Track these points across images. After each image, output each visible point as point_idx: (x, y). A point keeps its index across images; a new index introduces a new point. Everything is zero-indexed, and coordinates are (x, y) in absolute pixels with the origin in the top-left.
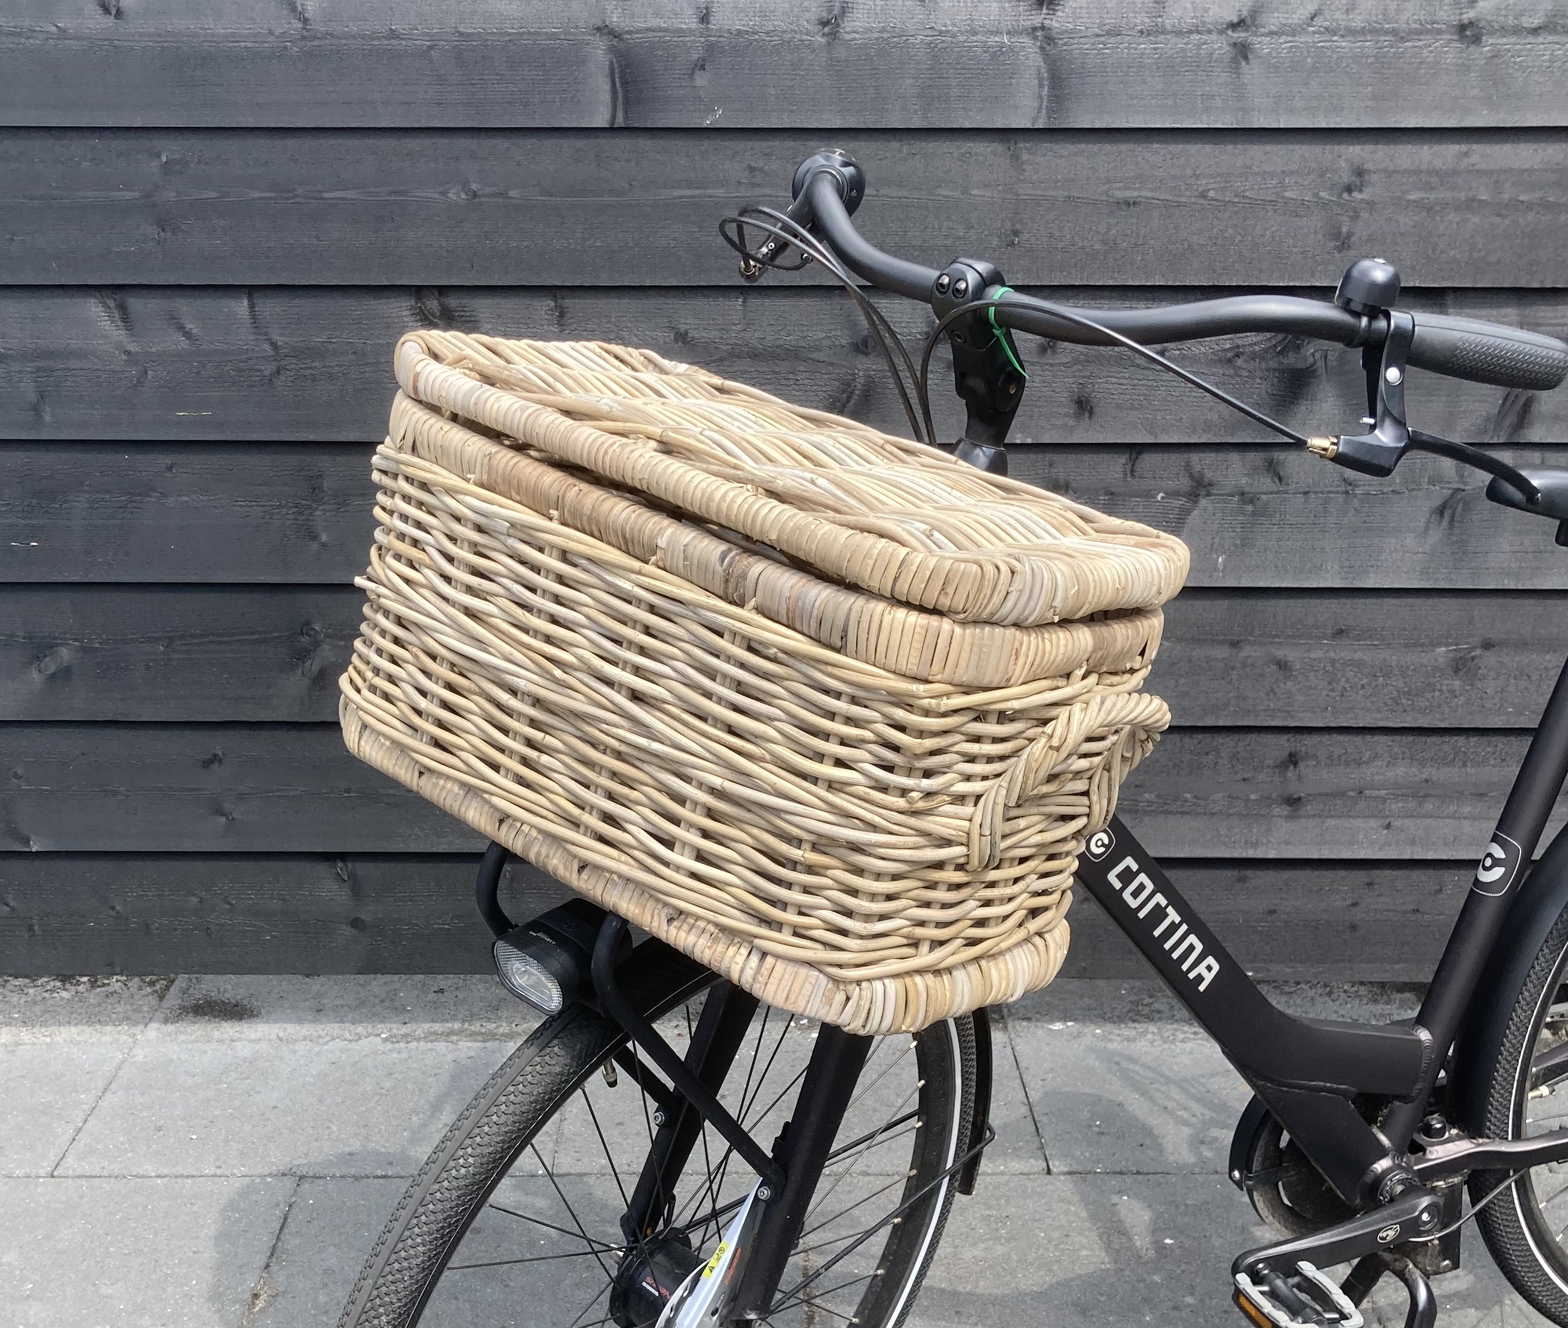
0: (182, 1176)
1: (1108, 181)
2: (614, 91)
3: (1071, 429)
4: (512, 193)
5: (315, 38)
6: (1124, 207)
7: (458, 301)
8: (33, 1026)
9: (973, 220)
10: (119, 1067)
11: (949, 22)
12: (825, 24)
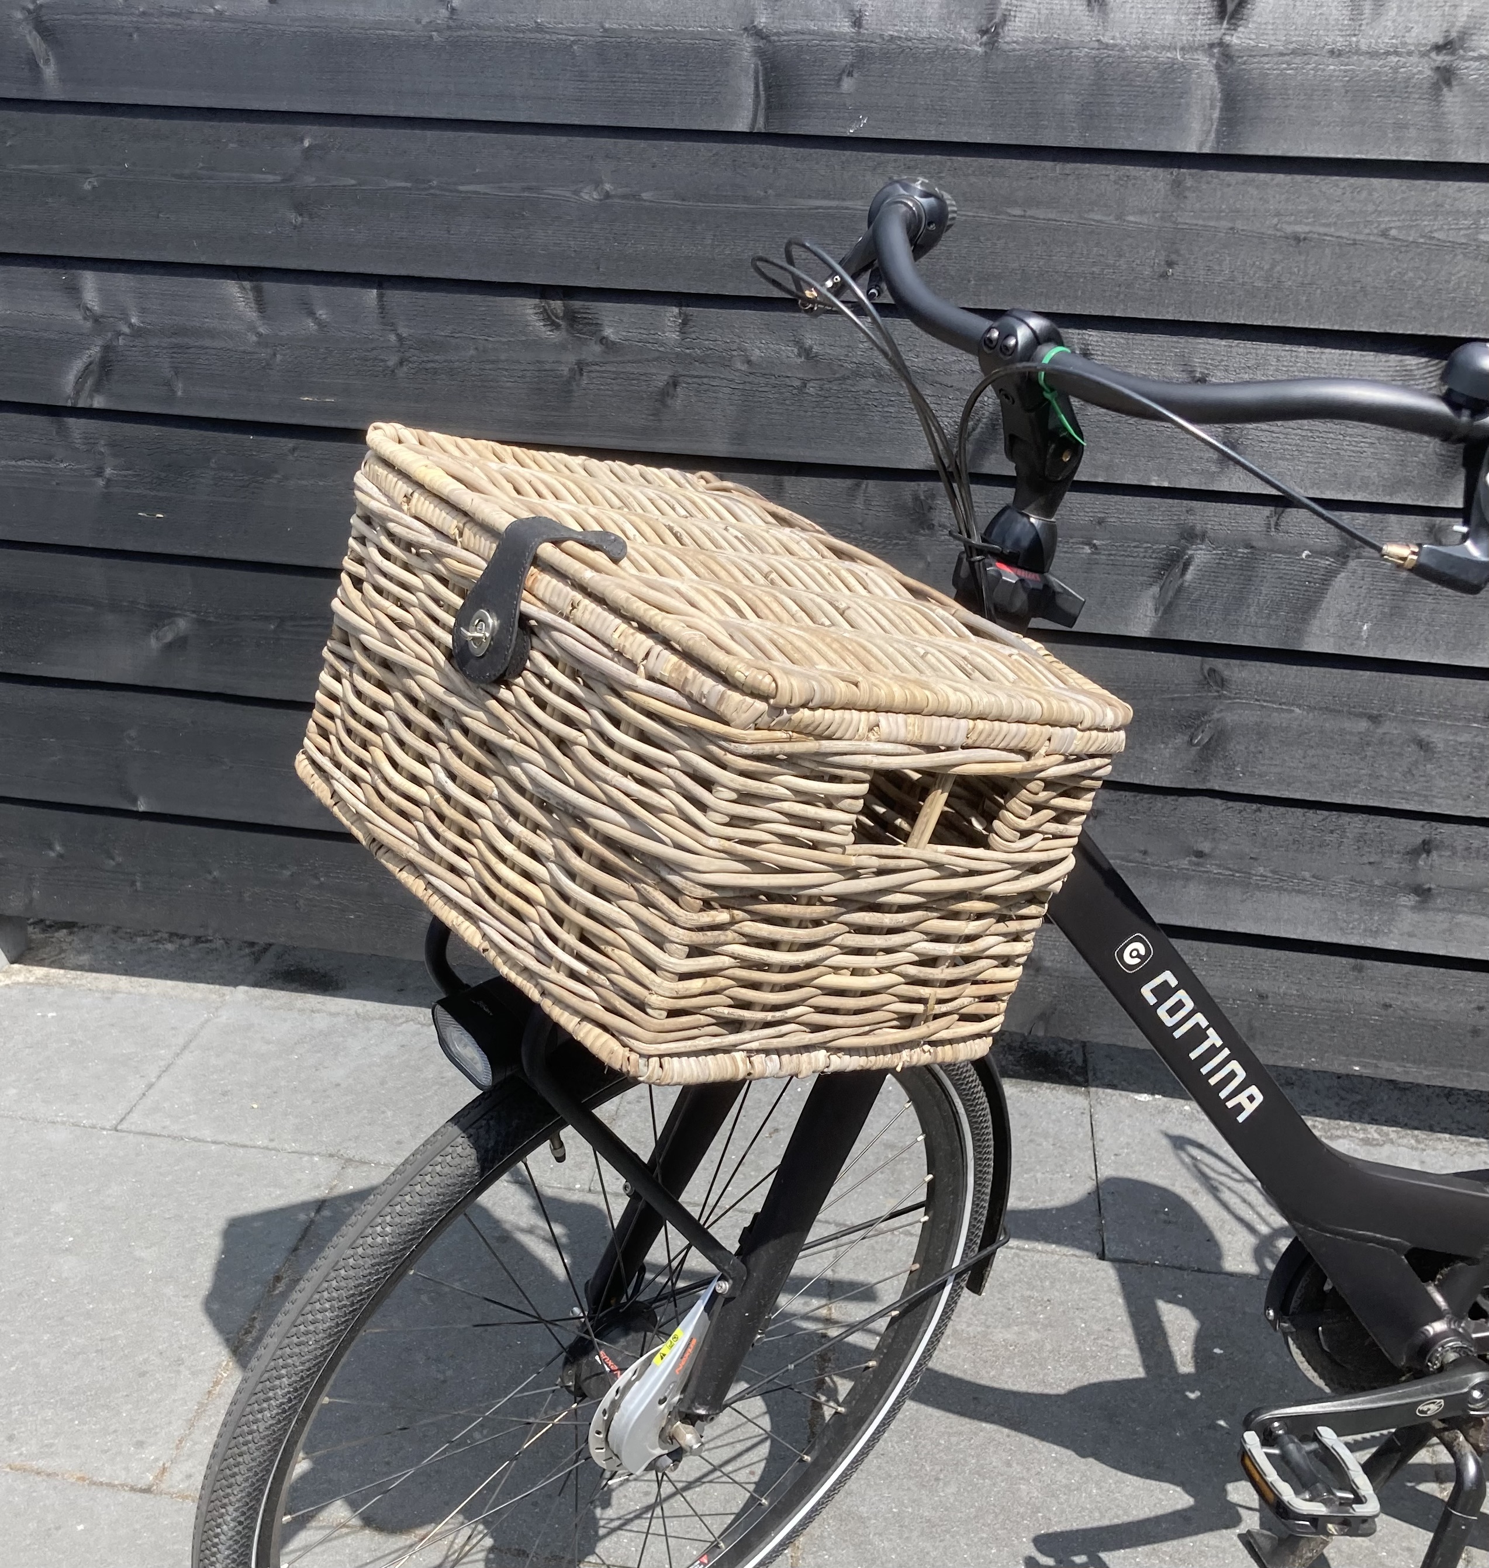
1: (1278, 214)
2: (757, 95)
3: (1213, 476)
4: (645, 195)
5: (460, 28)
6: (1292, 242)
7: (582, 303)
8: (133, 975)
9: (1125, 248)
10: (202, 1026)
11: (1118, 34)
12: (984, 32)
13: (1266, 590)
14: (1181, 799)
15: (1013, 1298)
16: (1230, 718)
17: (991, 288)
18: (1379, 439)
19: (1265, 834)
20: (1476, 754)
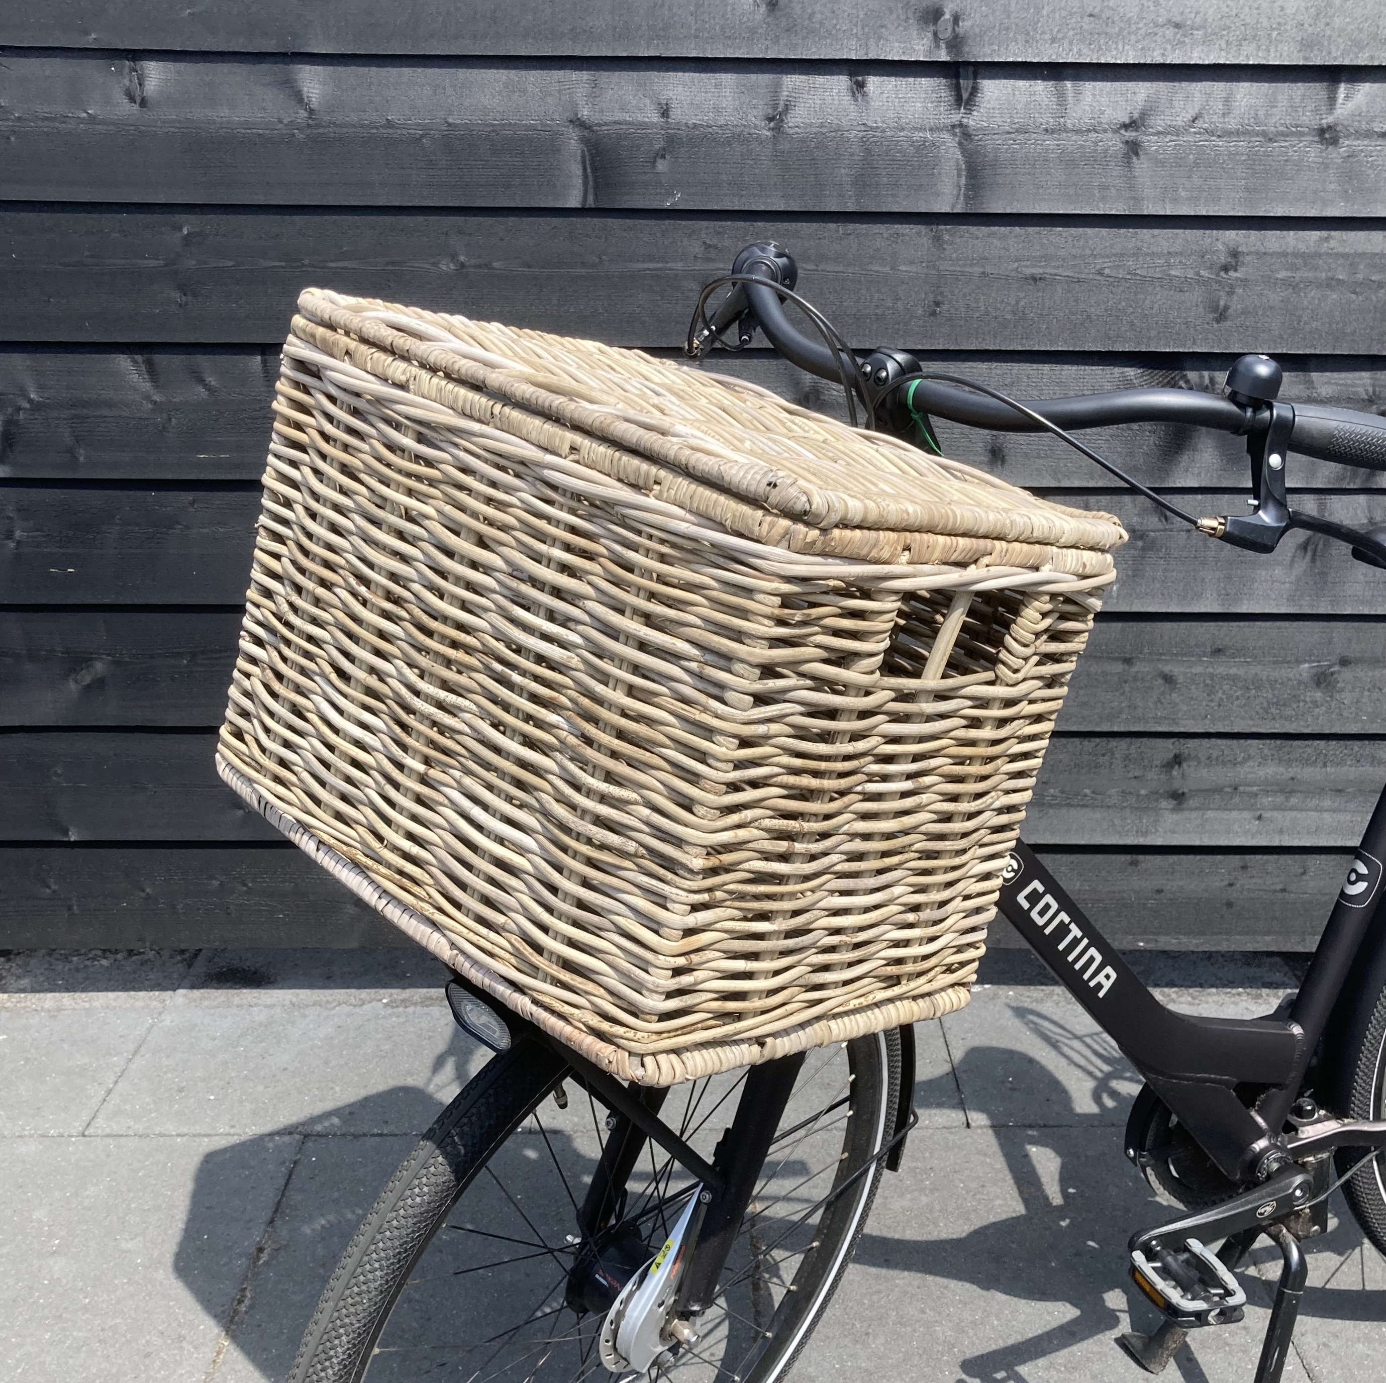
0: (200, 1135)
1: (1018, 260)
2: (585, 176)
4: (496, 265)
5: (320, 126)
6: (1031, 282)
8: (75, 991)
9: (900, 293)
10: (149, 1031)
11: (879, 119)
12: (771, 119)
19: (1052, 762)
20: (1208, 682)
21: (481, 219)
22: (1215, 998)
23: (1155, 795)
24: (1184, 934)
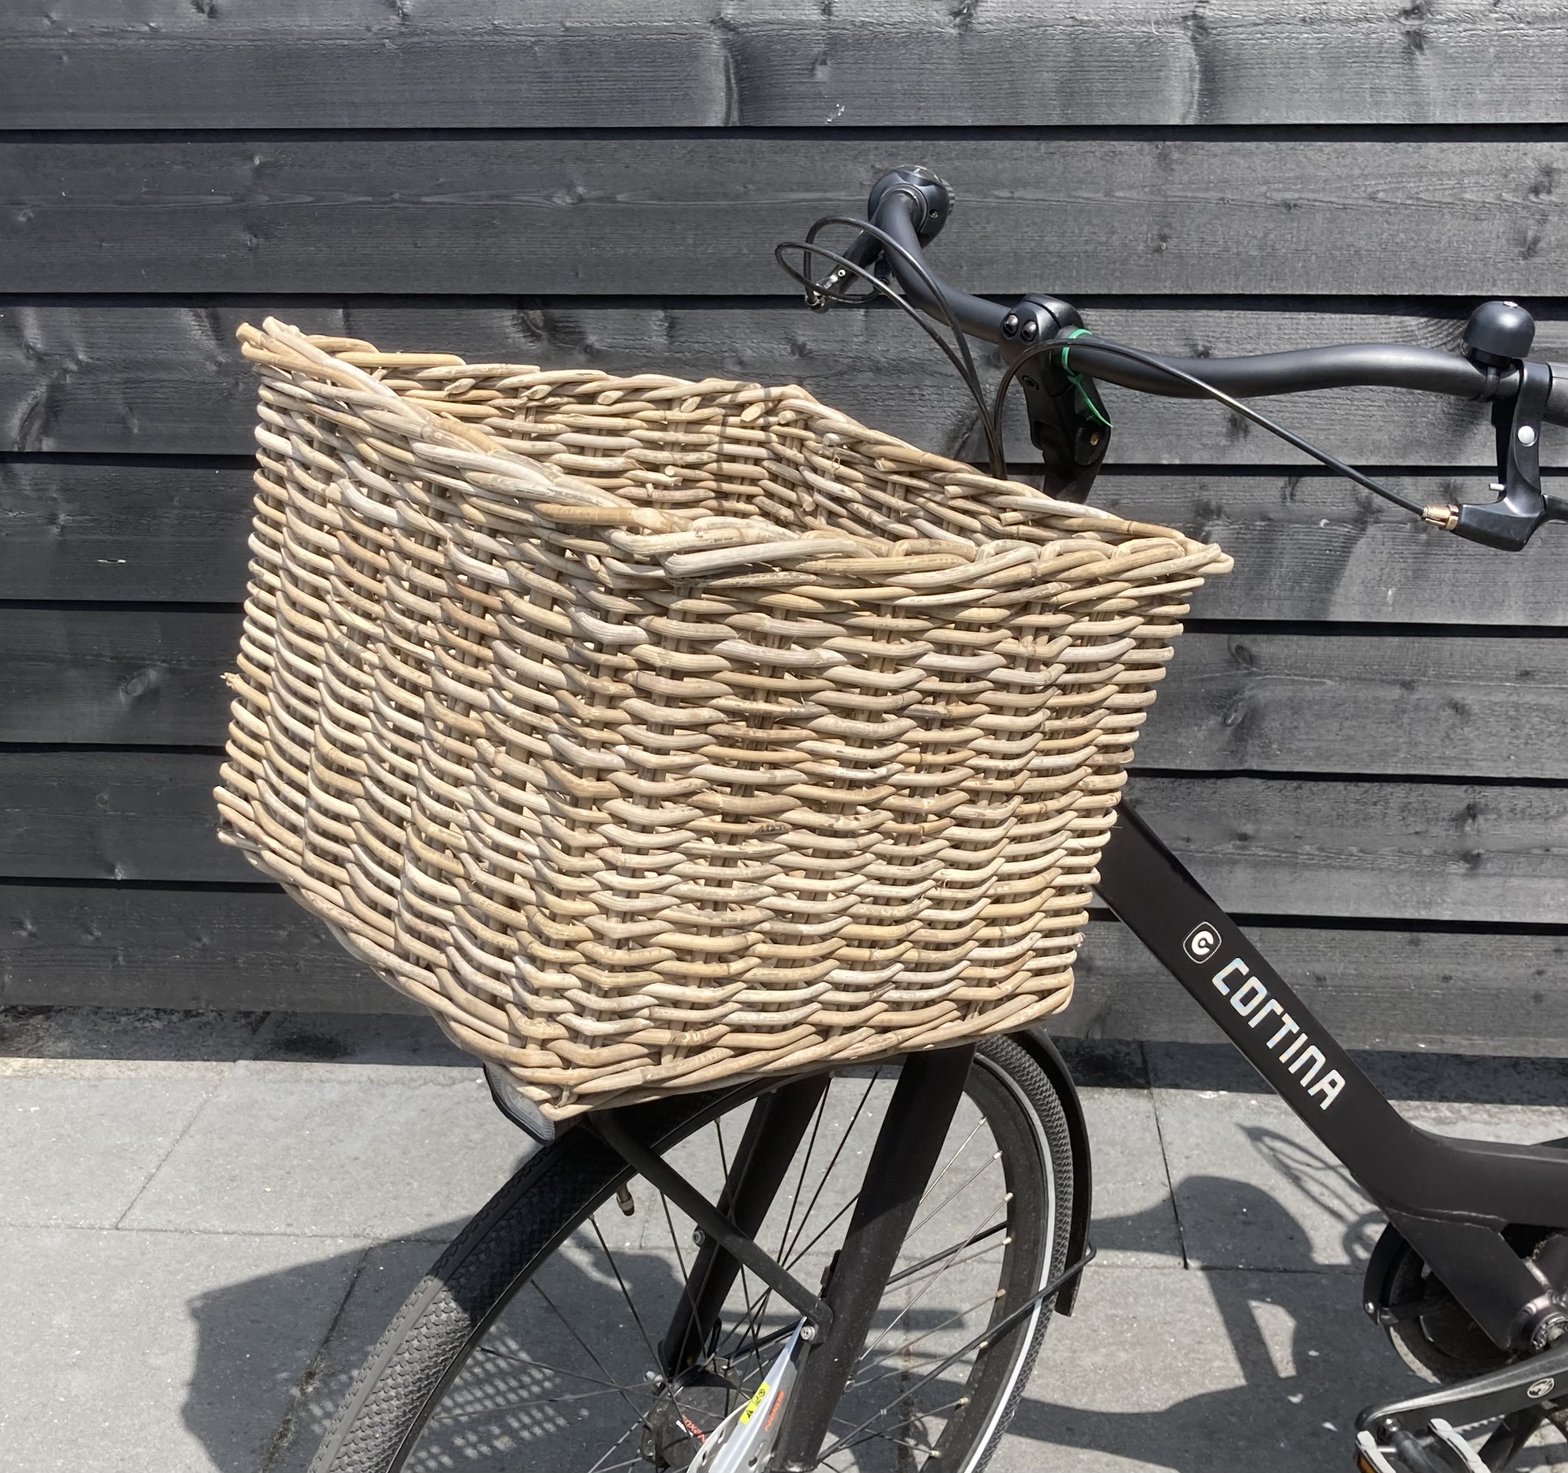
0: (251, 1233)
1: (1266, 182)
2: (729, 88)
3: (1224, 450)
4: (620, 197)
5: (413, 34)
6: (1284, 210)
7: (562, 311)
8: (120, 1058)
9: (1116, 224)
10: (201, 1108)
11: (1091, 11)
12: (957, 14)
13: (1287, 564)
14: (1220, 782)
15: (1097, 1318)
16: (1263, 695)
17: (984, 272)
18: (1386, 401)
19: (1307, 812)
20: (1512, 713)
21: (604, 142)
22: (1520, 1116)
23: (1443, 856)
24: (1479, 1033)
